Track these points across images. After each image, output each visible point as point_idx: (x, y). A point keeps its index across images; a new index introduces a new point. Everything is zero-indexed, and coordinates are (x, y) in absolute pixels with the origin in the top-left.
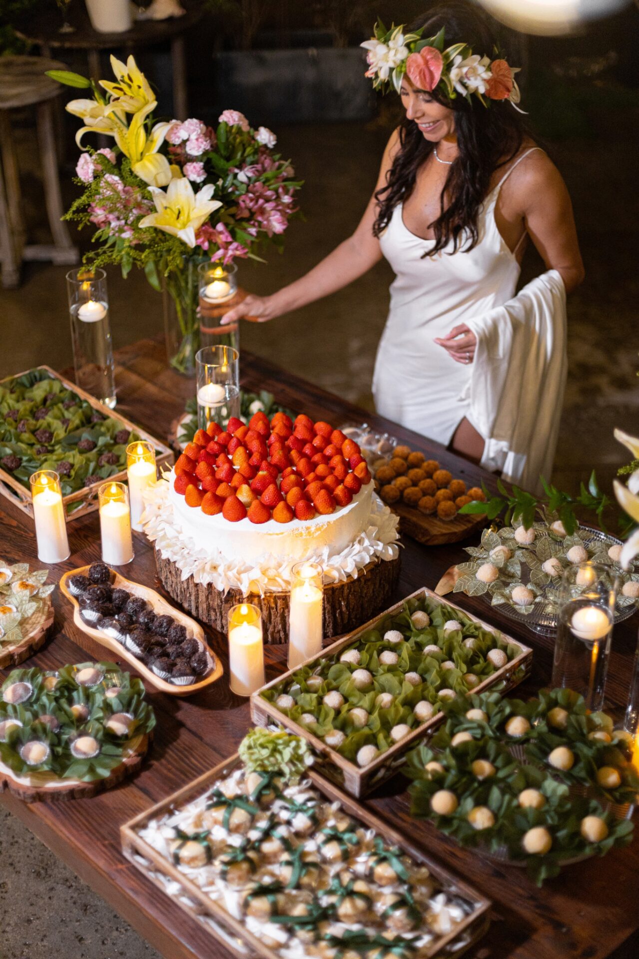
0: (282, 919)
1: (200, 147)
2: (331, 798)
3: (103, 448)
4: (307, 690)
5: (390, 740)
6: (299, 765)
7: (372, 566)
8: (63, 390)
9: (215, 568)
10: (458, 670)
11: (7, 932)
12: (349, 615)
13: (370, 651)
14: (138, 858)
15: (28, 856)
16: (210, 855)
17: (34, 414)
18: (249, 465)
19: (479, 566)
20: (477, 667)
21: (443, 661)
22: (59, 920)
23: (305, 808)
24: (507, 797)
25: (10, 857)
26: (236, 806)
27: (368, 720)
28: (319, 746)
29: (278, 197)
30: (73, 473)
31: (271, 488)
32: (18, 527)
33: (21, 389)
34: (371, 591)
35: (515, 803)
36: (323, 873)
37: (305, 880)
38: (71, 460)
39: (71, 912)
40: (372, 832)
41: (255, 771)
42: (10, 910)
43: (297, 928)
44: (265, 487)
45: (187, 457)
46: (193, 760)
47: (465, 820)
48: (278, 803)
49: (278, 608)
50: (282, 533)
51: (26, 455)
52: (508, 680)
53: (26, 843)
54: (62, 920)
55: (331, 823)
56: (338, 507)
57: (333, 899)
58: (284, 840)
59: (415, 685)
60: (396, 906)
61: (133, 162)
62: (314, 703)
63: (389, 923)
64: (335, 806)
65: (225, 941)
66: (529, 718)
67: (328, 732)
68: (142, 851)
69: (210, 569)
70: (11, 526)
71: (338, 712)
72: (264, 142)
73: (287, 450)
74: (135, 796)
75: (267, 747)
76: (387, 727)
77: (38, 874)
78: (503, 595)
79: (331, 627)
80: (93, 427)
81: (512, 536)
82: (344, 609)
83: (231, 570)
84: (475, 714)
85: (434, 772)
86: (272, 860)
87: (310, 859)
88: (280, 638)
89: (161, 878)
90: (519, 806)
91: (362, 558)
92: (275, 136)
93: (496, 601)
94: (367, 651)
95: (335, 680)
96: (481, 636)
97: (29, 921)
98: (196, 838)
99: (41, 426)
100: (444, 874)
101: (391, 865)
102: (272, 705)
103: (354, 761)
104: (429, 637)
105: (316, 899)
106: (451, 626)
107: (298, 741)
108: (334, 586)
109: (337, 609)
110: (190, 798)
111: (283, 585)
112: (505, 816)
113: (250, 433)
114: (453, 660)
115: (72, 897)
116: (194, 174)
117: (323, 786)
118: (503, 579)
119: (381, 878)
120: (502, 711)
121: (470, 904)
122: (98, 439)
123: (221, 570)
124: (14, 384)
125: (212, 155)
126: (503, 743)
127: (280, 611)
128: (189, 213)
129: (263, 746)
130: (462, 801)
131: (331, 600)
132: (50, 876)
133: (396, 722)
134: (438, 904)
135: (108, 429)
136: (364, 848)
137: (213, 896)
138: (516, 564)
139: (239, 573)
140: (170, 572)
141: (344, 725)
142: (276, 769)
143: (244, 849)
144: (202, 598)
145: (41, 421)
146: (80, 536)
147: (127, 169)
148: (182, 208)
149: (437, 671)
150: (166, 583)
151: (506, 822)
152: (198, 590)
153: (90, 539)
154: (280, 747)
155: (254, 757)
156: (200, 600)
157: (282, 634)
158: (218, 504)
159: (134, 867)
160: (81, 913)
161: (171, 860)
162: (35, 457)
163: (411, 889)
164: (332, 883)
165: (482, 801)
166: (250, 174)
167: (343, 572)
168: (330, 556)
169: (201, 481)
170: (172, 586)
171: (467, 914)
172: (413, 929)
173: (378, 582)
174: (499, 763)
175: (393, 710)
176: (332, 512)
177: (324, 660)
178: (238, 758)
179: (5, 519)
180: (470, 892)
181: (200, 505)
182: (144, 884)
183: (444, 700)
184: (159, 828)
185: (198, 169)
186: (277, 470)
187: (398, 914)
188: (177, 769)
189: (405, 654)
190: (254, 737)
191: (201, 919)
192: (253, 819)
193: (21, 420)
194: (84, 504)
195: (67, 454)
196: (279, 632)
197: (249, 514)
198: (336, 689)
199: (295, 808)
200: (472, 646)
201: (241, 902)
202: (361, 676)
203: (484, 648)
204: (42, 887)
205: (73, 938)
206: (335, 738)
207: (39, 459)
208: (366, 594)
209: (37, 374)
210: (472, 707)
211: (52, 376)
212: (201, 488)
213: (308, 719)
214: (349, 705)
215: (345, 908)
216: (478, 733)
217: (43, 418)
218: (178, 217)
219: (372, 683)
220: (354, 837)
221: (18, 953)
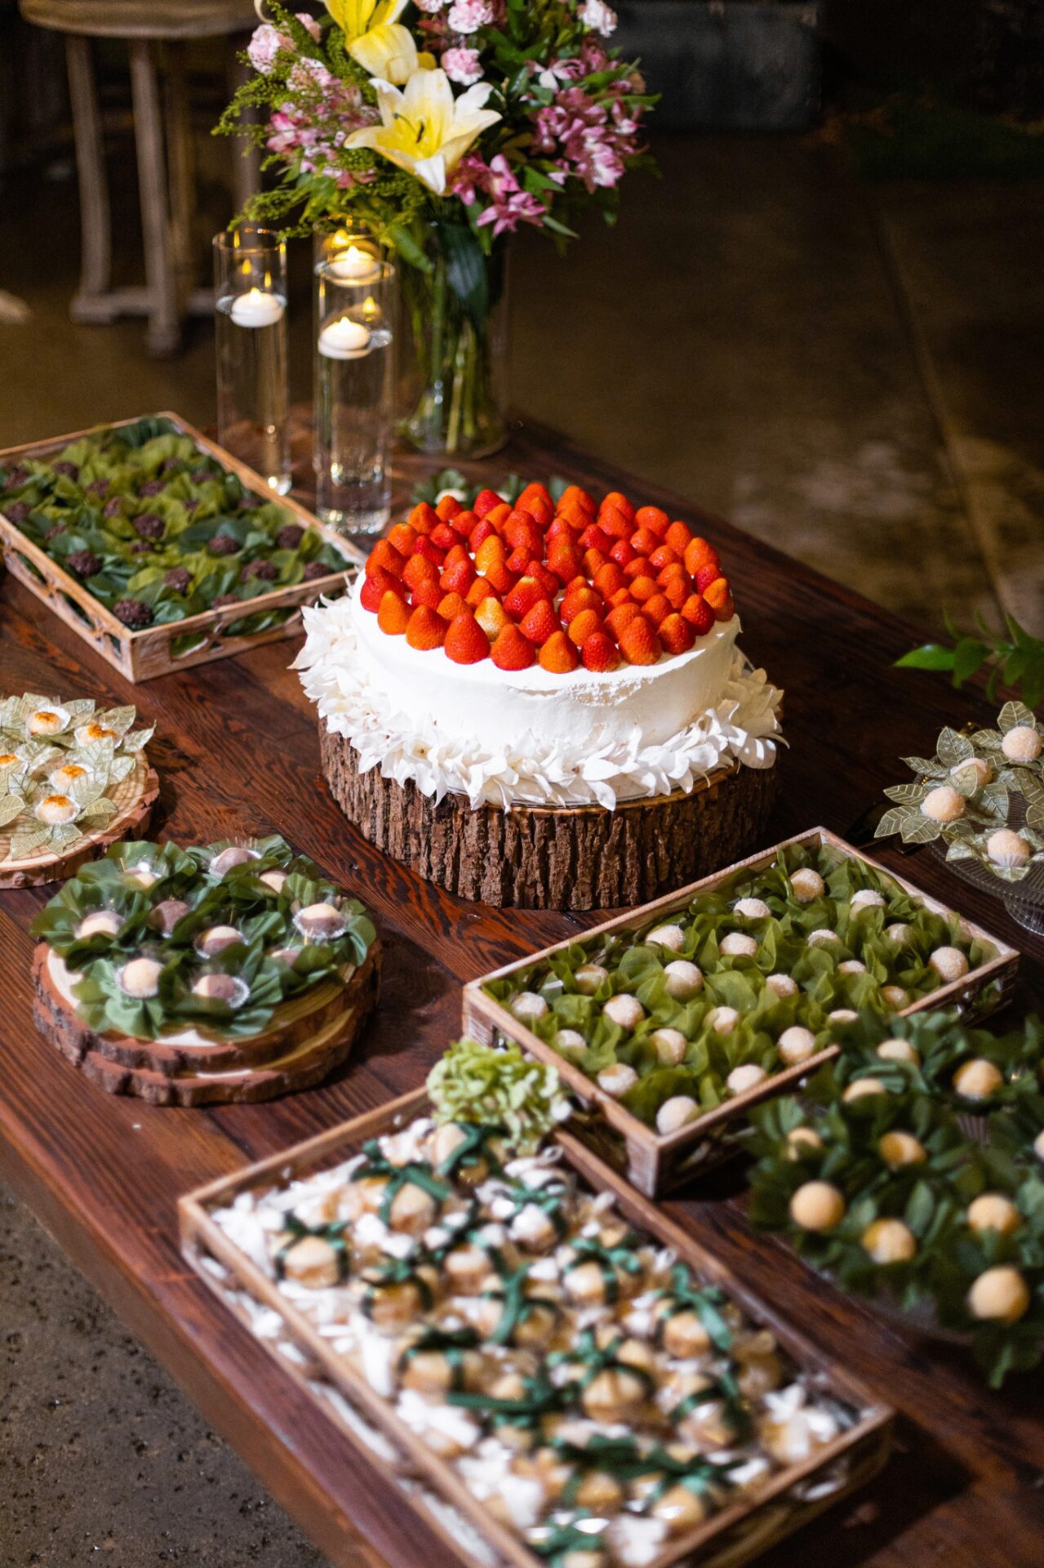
0: (472, 1400)
1: (474, 18)
2: (596, 1184)
3: (253, 552)
4: (574, 989)
5: (723, 1091)
6: (541, 1118)
7: (722, 777)
8: (195, 454)
9: (422, 751)
10: (872, 976)
11: (10, 1421)
12: (672, 865)
13: (704, 931)
14: (210, 1265)
15: (66, 1293)
16: (345, 1268)
17: (138, 487)
18: (505, 568)
19: (928, 791)
20: (908, 975)
21: (844, 959)
22: (106, 1409)
23: (542, 1195)
24: (944, 1207)
25: (33, 1290)
26: (406, 1180)
27: (685, 1052)
28: (584, 1088)
29: (611, 121)
30: (191, 588)
31: (540, 606)
32: (80, 674)
33: (120, 446)
34: (717, 827)
35: (959, 1218)
36: (561, 1322)
37: (526, 1332)
38: (192, 568)
39: (129, 1397)
40: (669, 1255)
41: (453, 1121)
42: (21, 1383)
43: (500, 1420)
44: (529, 604)
45: (391, 548)
46: (342, 1097)
47: (854, 1241)
48: (492, 1185)
49: (537, 836)
50: (553, 692)
51: (112, 552)
52: (967, 1005)
53: (65, 1271)
54: (112, 1411)
55: (591, 1229)
56: (664, 655)
57: (577, 1373)
58: (494, 1254)
59: (785, 999)
60: (700, 1397)
61: (349, 37)
62: (586, 1011)
63: (685, 1430)
64: (603, 1201)
65: (355, 1435)
66: (1001, 1067)
67: (604, 1067)
68: (215, 1249)
69: (414, 752)
70: (68, 671)
71: (629, 1033)
72: (594, 25)
73: (578, 551)
74: (223, 1153)
75: (481, 1078)
76: (721, 1067)
77: (79, 1326)
78: (969, 845)
79: (634, 885)
80: (241, 516)
81: (996, 745)
82: (662, 852)
83: (452, 757)
84: (896, 1049)
85: (803, 1146)
86: (466, 1287)
87: (539, 1292)
88: (537, 897)
89: (248, 1304)
90: (966, 1227)
91: (704, 756)
92: (615, 15)
93: (957, 852)
94: (698, 929)
95: (631, 976)
96: (920, 920)
97: (52, 1406)
98: (323, 1233)
99: (146, 509)
100: (804, 1348)
101: (700, 1318)
102: (503, 1007)
103: (651, 1122)
104: (822, 916)
105: (544, 1372)
106: (865, 899)
107: (543, 1074)
108: (646, 803)
109: (649, 852)
110: (326, 1162)
111: (549, 790)
112: (936, 1243)
113: (514, 516)
114: (862, 961)
115: (134, 1372)
116: (460, 68)
117: (583, 1163)
118: (974, 817)
119: (677, 1343)
120: (948, 1047)
121: (853, 1411)
122: (245, 536)
123: (432, 756)
124: (110, 439)
125: (496, 35)
126: (947, 1107)
127: (538, 844)
128: (441, 131)
129: (472, 1075)
130: (854, 1206)
131: (638, 830)
132: (100, 1331)
133: (740, 1060)
134: (785, 1406)
135: (266, 522)
136: (650, 1283)
137: (342, 1346)
138: (1001, 793)
139: (468, 763)
140: (343, 763)
141: (638, 1057)
142: (495, 1121)
143: (412, 1262)
144: (396, 810)
145: (147, 500)
146: (190, 698)
147: (338, 47)
148: (429, 121)
149: (829, 976)
150: (336, 786)
151: (938, 1253)
152: (389, 796)
153: (208, 704)
154: (506, 1080)
155: (453, 1094)
156: (392, 815)
157: (540, 888)
158: (435, 630)
159: (200, 1281)
160: (147, 1400)
161: (270, 1271)
162: (129, 557)
163: (737, 1369)
164: (578, 1341)
165: (892, 1209)
166: (563, 75)
167: (665, 779)
168: (642, 746)
169: (410, 590)
170: (344, 790)
171: (842, 1430)
172: (731, 1446)
173: (731, 809)
174: (936, 1142)
175: (736, 1036)
176: (653, 662)
177: (613, 939)
178: (425, 1096)
179: (60, 659)
180: (853, 1385)
181: (403, 632)
182: (215, 1314)
183: (838, 1027)
184: (255, 1208)
185: (468, 60)
186: (556, 583)
187: (705, 1413)
188: (309, 1111)
189: (770, 939)
190: (458, 1057)
191: (315, 1389)
192: (439, 1211)
193: (111, 497)
194: (205, 642)
195: (187, 556)
196: (534, 884)
197: (493, 651)
198: (632, 992)
199: (522, 1195)
200: (902, 939)
201: (395, 1359)
202: (681, 973)
203: (925, 945)
204: (82, 1349)
205: (127, 1444)
206: (619, 1078)
207: (134, 563)
208: (707, 828)
209: (153, 425)
210: (890, 1034)
211: (179, 431)
212: (410, 602)
213: (570, 1039)
214: (652, 1022)
215: (599, 1393)
216: (897, 1084)
217: (153, 495)
218: (419, 138)
219: (703, 989)
220: (634, 1262)
221: (24, 1460)
